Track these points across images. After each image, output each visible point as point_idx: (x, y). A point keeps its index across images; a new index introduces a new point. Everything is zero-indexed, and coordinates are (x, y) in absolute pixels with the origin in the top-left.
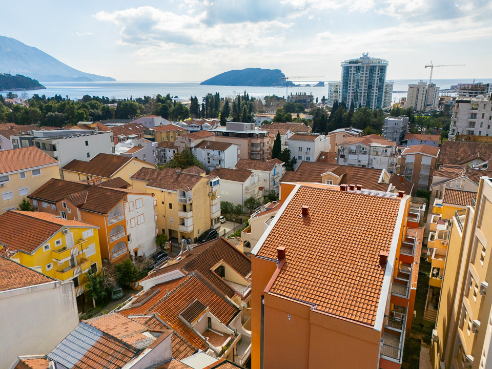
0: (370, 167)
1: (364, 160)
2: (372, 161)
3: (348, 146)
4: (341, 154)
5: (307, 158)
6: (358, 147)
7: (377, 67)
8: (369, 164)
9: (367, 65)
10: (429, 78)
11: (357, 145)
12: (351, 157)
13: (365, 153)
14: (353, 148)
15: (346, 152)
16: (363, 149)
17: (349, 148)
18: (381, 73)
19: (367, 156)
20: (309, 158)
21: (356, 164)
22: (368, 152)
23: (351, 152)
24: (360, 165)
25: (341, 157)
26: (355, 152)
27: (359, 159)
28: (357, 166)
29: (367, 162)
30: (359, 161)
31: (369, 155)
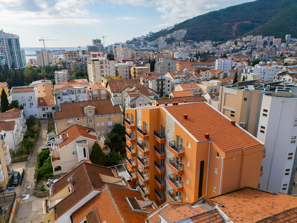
0: (78, 101)
1: (73, 97)
2: (78, 97)
3: (61, 91)
4: (57, 96)
5: (30, 104)
6: (68, 90)
7: (13, 39)
8: (76, 99)
9: (5, 38)
10: (44, 47)
11: (67, 89)
12: (64, 97)
13: (73, 93)
14: (65, 91)
15: (61, 95)
16: (71, 91)
17: (62, 92)
18: (17, 43)
19: (74, 95)
20: (32, 103)
21: (69, 101)
22: (74, 93)
23: (64, 94)
24: (71, 101)
25: (58, 99)
26: (67, 94)
27: (70, 98)
28: (70, 102)
29: (75, 99)
30: (71, 99)
31: (76, 94)
